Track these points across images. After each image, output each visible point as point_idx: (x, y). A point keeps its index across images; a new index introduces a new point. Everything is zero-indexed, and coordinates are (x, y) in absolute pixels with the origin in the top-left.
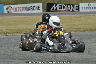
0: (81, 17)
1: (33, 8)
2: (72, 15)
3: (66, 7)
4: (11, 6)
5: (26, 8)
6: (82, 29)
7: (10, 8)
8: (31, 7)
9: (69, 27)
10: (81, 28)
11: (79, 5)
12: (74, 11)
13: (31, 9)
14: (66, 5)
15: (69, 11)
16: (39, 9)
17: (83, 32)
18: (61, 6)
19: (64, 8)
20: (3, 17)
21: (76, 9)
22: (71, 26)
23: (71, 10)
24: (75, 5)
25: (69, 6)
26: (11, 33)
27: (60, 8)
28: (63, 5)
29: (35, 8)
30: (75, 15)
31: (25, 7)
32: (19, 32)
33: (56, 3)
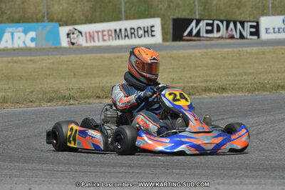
0: (264, 53)
1: (136, 33)
2: (241, 49)
3: (223, 28)
4: (79, 27)
5: (118, 31)
6: (268, 85)
7: (76, 32)
8: (131, 29)
9: (235, 81)
10: (266, 81)
11: (258, 23)
12: (247, 39)
13: (131, 33)
14: (225, 23)
15: (232, 37)
16: (153, 33)
17: (270, 92)
19: (218, 30)
20: (58, 56)
21: (252, 34)
22: (239, 78)
23: (238, 36)
24: (247, 22)
26: (81, 98)
27: (208, 32)
28: (216, 22)
29: (141, 32)
30: (249, 49)
31: (115, 31)
32: (102, 94)
33: (197, 17)
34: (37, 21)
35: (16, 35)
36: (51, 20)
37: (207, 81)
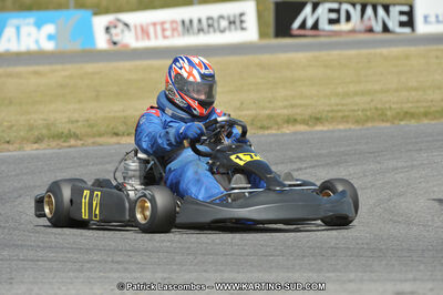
0: (407, 57)
1: (216, 25)
2: (372, 51)
3: (355, 13)
4: (126, 17)
5: (187, 22)
6: (389, 113)
7: (120, 26)
8: (208, 19)
10: (387, 106)
12: (393, 33)
13: (209, 26)
16: (244, 25)
17: (391, 123)
18: (337, 11)
19: (348, 18)
21: (402, 24)
23: (378, 27)
25: (369, 11)
26: (88, 136)
27: (332, 22)
28: (345, 7)
29: (224, 23)
30: (385, 51)
31: (183, 22)
32: (122, 129)
34: (60, 7)
35: (24, 30)
36: (80, 6)
37: (293, 106)
